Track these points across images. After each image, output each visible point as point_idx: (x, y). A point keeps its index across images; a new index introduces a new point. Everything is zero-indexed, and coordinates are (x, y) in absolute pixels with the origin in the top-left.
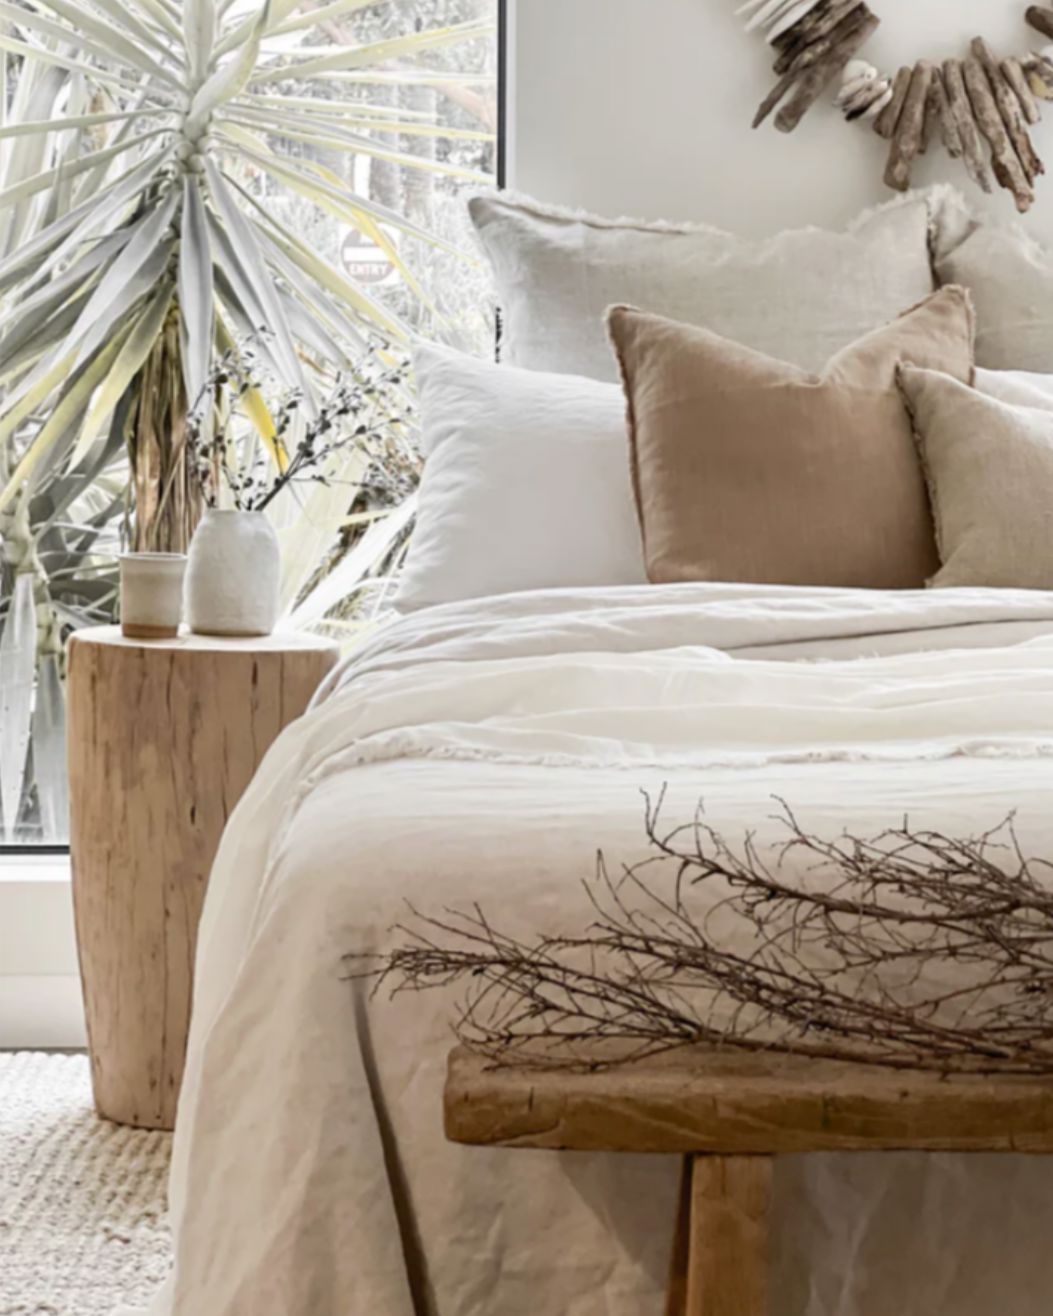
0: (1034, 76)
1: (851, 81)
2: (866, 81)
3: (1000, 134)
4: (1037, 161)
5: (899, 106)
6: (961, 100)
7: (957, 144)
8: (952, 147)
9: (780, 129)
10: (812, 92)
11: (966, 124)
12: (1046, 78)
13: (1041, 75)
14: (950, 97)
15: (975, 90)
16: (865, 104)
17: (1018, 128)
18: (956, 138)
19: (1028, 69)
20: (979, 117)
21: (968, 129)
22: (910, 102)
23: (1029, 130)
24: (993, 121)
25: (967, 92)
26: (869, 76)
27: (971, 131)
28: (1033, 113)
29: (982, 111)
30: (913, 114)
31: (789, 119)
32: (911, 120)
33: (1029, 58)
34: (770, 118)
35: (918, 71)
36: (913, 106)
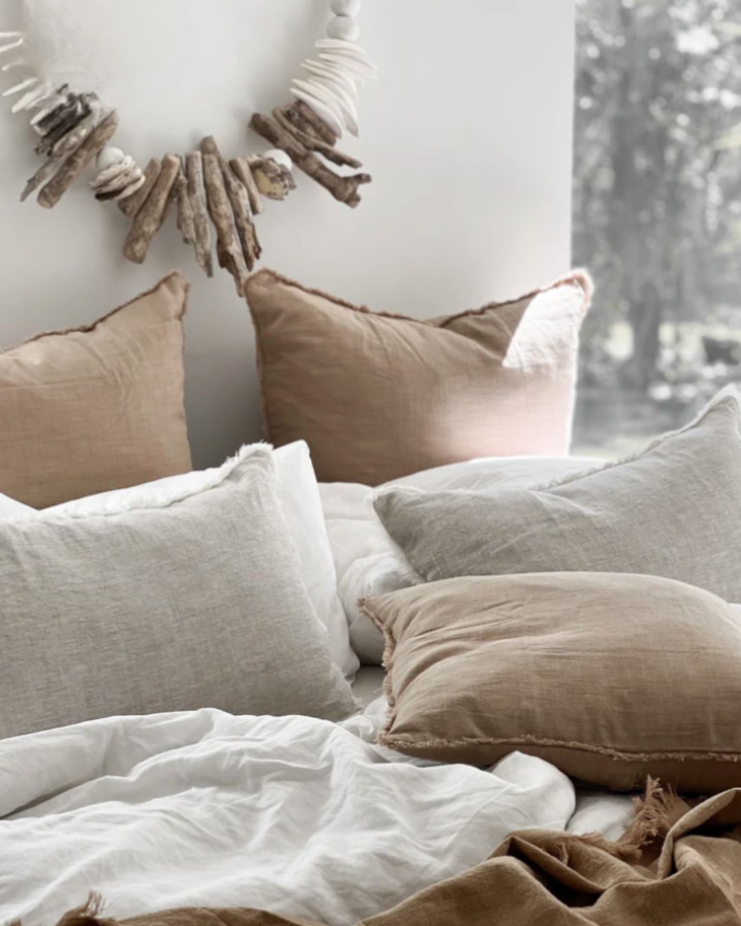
0: (259, 173)
1: (109, 167)
2: (123, 166)
3: (230, 226)
4: (260, 249)
5: (148, 191)
6: (200, 191)
7: (192, 234)
8: (188, 236)
9: (42, 205)
10: (72, 173)
11: (201, 216)
12: (271, 175)
13: (265, 173)
14: (191, 188)
15: (213, 185)
16: (122, 186)
17: (247, 220)
18: (192, 228)
19: (254, 168)
20: (213, 208)
21: (203, 220)
22: (157, 190)
23: (255, 219)
24: (226, 214)
25: (206, 185)
26: (126, 164)
27: (205, 222)
28: (259, 206)
29: (217, 204)
30: (158, 201)
31: (50, 195)
32: (156, 205)
33: (255, 158)
34: (35, 194)
35: (167, 164)
36: (159, 194)
